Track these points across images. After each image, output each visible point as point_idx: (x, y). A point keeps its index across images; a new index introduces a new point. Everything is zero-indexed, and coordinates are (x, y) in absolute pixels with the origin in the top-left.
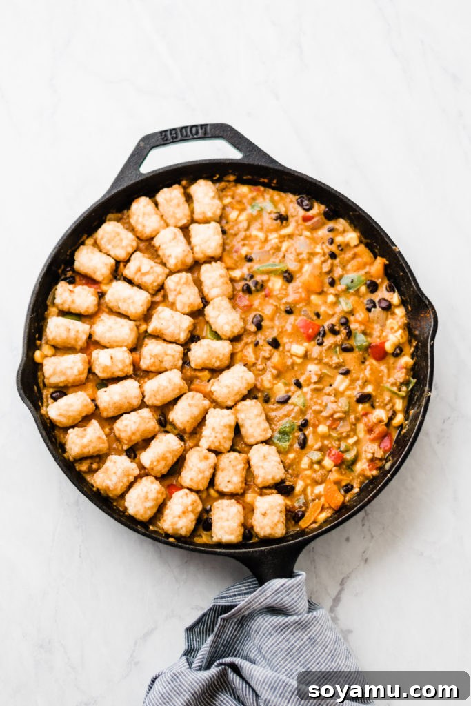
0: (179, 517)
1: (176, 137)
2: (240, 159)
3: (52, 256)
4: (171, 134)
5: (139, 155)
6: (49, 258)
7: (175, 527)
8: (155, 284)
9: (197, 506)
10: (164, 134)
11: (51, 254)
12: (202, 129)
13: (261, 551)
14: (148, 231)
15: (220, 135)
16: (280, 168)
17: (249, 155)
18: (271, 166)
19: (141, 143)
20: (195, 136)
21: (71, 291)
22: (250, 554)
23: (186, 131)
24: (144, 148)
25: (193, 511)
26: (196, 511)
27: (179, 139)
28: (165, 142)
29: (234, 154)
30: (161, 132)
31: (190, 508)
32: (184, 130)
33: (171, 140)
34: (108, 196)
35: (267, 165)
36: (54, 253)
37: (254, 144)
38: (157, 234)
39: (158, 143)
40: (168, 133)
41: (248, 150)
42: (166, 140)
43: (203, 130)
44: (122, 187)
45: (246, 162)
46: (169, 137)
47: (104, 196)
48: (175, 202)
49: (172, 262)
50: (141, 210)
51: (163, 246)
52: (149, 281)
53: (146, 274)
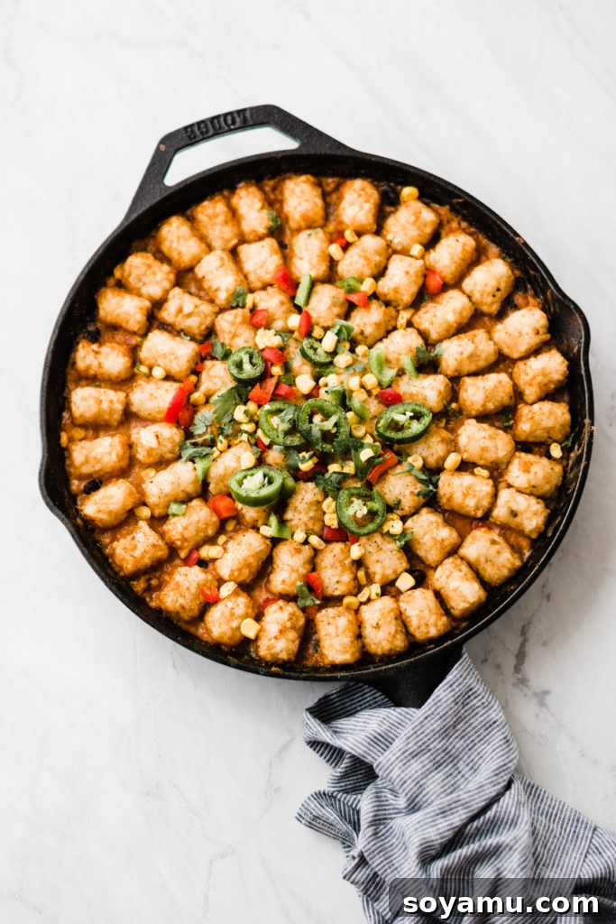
0: (276, 638)
1: (207, 132)
2: (296, 150)
3: (64, 313)
4: (199, 128)
5: (160, 162)
6: (59, 317)
7: (273, 651)
8: (203, 327)
9: (297, 619)
10: (189, 130)
11: (62, 310)
12: (239, 116)
13: (396, 667)
14: (186, 260)
15: (265, 121)
16: (351, 154)
17: (308, 142)
18: (339, 152)
19: (161, 146)
20: (232, 127)
21: (97, 353)
22: (382, 674)
23: (219, 122)
24: (166, 152)
25: (293, 628)
26: (297, 627)
27: (210, 134)
28: (193, 141)
29: (288, 144)
30: (186, 128)
31: (289, 624)
32: (216, 121)
33: (201, 137)
34: (126, 224)
35: (333, 153)
36: (65, 309)
37: (311, 127)
38: (199, 262)
39: (183, 143)
40: (196, 128)
41: (305, 135)
42: (195, 137)
43: (242, 117)
44: (143, 209)
45: (304, 152)
46: (198, 133)
47: (122, 224)
48: (221, 218)
49: (222, 297)
50: (174, 233)
51: (208, 277)
52: (194, 324)
53: (189, 315)
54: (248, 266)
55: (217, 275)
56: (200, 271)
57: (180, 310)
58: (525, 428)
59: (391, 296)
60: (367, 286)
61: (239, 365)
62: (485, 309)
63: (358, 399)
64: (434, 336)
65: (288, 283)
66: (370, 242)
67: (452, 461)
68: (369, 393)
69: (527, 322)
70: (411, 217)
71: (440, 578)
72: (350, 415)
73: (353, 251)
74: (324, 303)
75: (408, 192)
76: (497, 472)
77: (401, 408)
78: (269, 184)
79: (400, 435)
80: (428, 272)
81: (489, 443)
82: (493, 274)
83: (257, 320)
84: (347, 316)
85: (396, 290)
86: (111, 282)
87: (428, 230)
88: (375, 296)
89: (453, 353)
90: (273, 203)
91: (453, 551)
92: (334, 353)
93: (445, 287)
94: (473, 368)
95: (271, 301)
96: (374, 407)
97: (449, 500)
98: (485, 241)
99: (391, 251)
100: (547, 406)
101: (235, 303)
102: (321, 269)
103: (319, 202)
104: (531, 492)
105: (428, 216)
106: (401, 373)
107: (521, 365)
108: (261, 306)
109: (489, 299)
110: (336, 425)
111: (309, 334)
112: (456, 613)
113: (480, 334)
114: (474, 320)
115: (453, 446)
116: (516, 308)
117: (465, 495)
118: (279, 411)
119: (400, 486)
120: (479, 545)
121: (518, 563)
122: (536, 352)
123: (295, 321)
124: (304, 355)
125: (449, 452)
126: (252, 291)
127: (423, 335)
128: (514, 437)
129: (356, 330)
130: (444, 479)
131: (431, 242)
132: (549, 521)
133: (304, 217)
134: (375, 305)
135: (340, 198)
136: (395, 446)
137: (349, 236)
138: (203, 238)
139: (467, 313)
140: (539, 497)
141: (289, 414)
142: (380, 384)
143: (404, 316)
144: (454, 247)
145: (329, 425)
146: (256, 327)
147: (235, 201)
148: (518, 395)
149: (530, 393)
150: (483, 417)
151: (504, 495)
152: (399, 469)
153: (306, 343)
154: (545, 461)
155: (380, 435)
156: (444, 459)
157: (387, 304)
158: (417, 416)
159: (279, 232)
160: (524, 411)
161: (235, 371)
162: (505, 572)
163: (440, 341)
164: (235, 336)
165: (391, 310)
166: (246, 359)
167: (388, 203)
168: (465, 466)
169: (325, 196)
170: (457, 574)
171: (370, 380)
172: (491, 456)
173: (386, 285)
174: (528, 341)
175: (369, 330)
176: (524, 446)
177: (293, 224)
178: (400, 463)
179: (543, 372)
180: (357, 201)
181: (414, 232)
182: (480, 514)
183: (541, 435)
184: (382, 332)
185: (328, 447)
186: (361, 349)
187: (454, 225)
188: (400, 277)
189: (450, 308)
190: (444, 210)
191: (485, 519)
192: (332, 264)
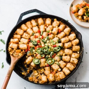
4: (26, 12)
12: (31, 11)
15: (35, 11)
24: (22, 16)
27: (28, 13)
32: (28, 11)
33: (26, 14)
35: (44, 15)
39: (24, 14)
41: (40, 13)
48: (30, 24)
49: (31, 34)
50: (23, 26)
51: (29, 32)
52: (27, 37)
53: (27, 36)
54: (34, 30)
55: (30, 31)
56: (27, 31)
57: (25, 36)
58: (74, 49)
59: (54, 33)
60: (50, 32)
61: (34, 43)
62: (67, 34)
63: (50, 47)
64: (60, 38)
65: (39, 32)
66: (50, 26)
67: (64, 54)
68: (52, 46)
69: (73, 35)
70: (56, 23)
71: (64, 70)
72: (49, 49)
73: (48, 28)
74: (45, 34)
75: (55, 19)
76: (70, 56)
77: (56, 47)
78: (36, 20)
79: (56, 51)
80: (59, 30)
81: (69, 51)
82: (68, 29)
83: (36, 37)
84: (48, 36)
85: (54, 32)
86: (15, 33)
87: (58, 24)
88: (51, 33)
89: (63, 40)
90: (37, 22)
91: (65, 66)
92: (46, 41)
93: (61, 32)
94: (66, 42)
95: (37, 34)
96: (52, 48)
97: (64, 59)
98: (66, 25)
99: (53, 27)
100: (77, 46)
101: (33, 35)
102: (44, 30)
103: (43, 21)
104: (75, 58)
105: (58, 22)
106: (56, 43)
107: (73, 41)
108: (36, 35)
109: (67, 33)
110: (47, 50)
111: (43, 39)
112: (66, 75)
113: (67, 37)
114: (65, 36)
115: (64, 52)
116: (71, 34)
117: (66, 59)
118: (39, 49)
119: (57, 58)
120: (69, 65)
121: (74, 68)
122: (74, 39)
123: (41, 37)
124: (42, 41)
125: (63, 53)
126: (35, 33)
127: (59, 38)
128: (72, 51)
129: (49, 38)
130: (63, 57)
131: (59, 26)
132: (78, 62)
133: (41, 23)
134: (52, 34)
135: (46, 21)
136: (56, 53)
137: (47, 26)
138: (27, 27)
139: (65, 35)
140: (77, 59)
141: (41, 49)
142: (53, 45)
143: (56, 36)
144: (62, 26)
145: (46, 50)
146: (36, 38)
147: (31, 22)
148: (72, 45)
149: (74, 45)
150: (68, 48)
151: (72, 58)
152: (56, 56)
153: (43, 40)
154: (77, 54)
155: (53, 51)
156: (63, 54)
157: (53, 34)
158: (58, 48)
159: (38, 25)
160: (73, 47)
161: (33, 43)
162: (73, 69)
163: (61, 39)
164: (33, 39)
165: (54, 35)
166: (35, 42)
167: (52, 21)
168: (66, 55)
169: (44, 21)
170: (66, 69)
171: (52, 44)
172: (69, 53)
173: (53, 32)
174: (73, 38)
175: (51, 38)
176: (74, 52)
177: (40, 24)
178: (56, 55)
179: (76, 42)
180: (48, 21)
181: (56, 25)
182: (68, 61)
183: (76, 50)
184: (53, 38)
185: (46, 53)
186: (50, 40)
187: (62, 23)
188: (55, 31)
189: (62, 34)
190: (60, 22)
191: (69, 62)
192: (45, 29)
